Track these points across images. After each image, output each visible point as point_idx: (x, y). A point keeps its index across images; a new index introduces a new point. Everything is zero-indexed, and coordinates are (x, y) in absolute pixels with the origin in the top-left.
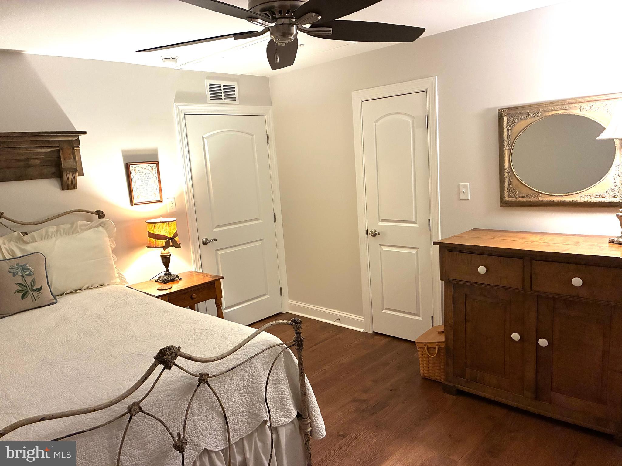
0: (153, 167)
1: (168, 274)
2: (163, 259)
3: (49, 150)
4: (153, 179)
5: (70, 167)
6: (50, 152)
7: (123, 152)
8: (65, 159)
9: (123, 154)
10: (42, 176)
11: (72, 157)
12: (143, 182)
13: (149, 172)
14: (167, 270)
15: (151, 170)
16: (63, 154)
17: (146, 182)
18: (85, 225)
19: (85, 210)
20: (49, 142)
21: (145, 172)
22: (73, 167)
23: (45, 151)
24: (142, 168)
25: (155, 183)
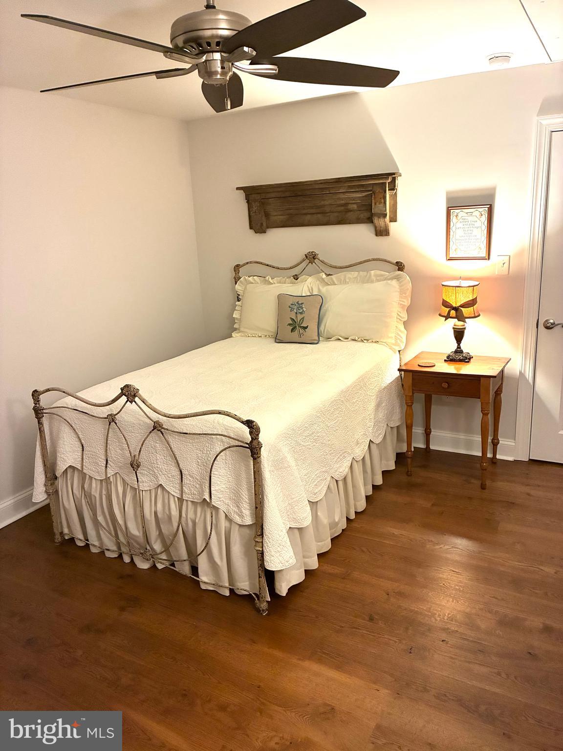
0: (483, 213)
1: (459, 351)
2: (454, 331)
3: (364, 194)
4: (479, 229)
5: (379, 212)
6: (365, 196)
7: (447, 193)
8: (375, 204)
9: (447, 195)
10: (358, 221)
11: (383, 201)
12: (466, 232)
13: (477, 219)
14: (459, 347)
15: (479, 217)
16: (375, 198)
17: (470, 232)
18: (382, 275)
19: (385, 260)
20: (363, 186)
21: (470, 218)
22: (382, 212)
23: (360, 196)
24: (467, 213)
25: (483, 234)
